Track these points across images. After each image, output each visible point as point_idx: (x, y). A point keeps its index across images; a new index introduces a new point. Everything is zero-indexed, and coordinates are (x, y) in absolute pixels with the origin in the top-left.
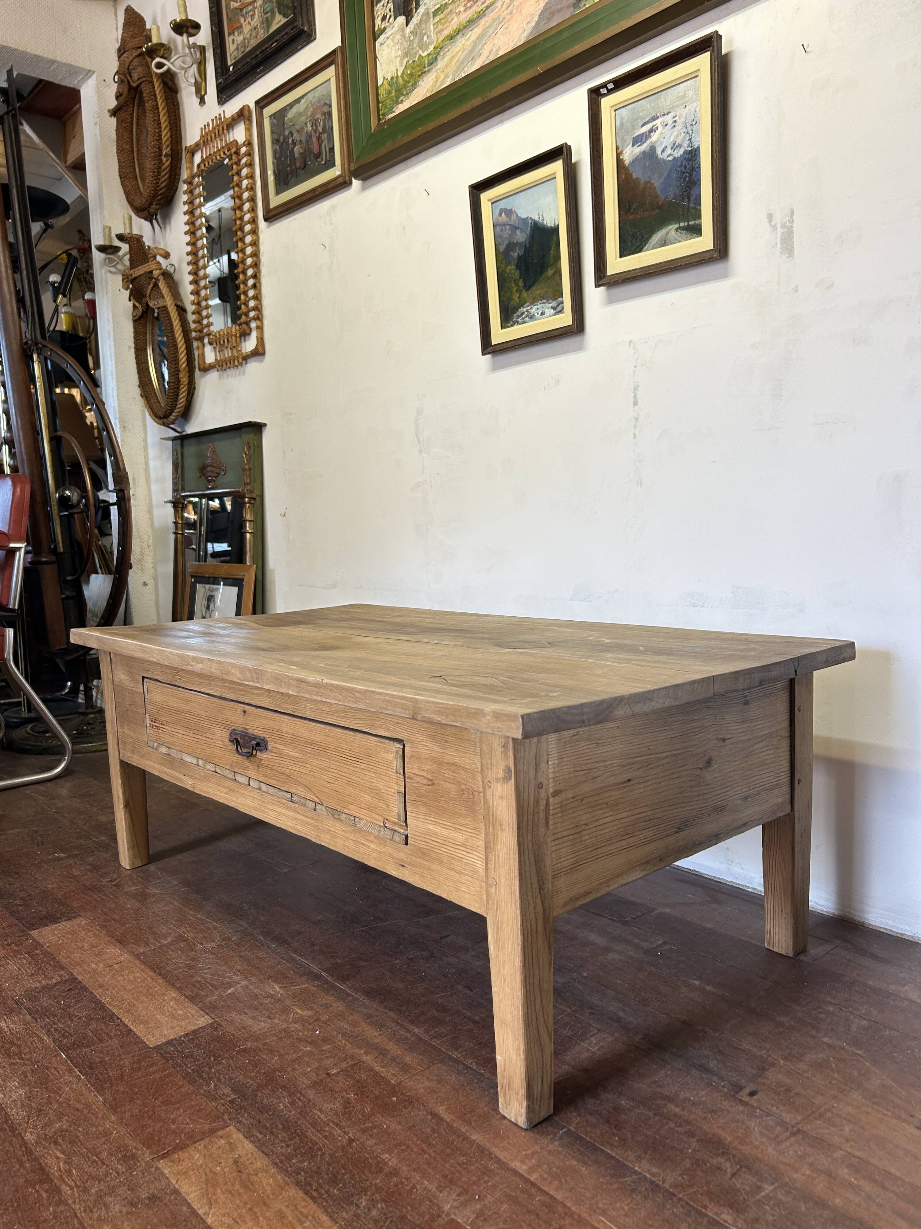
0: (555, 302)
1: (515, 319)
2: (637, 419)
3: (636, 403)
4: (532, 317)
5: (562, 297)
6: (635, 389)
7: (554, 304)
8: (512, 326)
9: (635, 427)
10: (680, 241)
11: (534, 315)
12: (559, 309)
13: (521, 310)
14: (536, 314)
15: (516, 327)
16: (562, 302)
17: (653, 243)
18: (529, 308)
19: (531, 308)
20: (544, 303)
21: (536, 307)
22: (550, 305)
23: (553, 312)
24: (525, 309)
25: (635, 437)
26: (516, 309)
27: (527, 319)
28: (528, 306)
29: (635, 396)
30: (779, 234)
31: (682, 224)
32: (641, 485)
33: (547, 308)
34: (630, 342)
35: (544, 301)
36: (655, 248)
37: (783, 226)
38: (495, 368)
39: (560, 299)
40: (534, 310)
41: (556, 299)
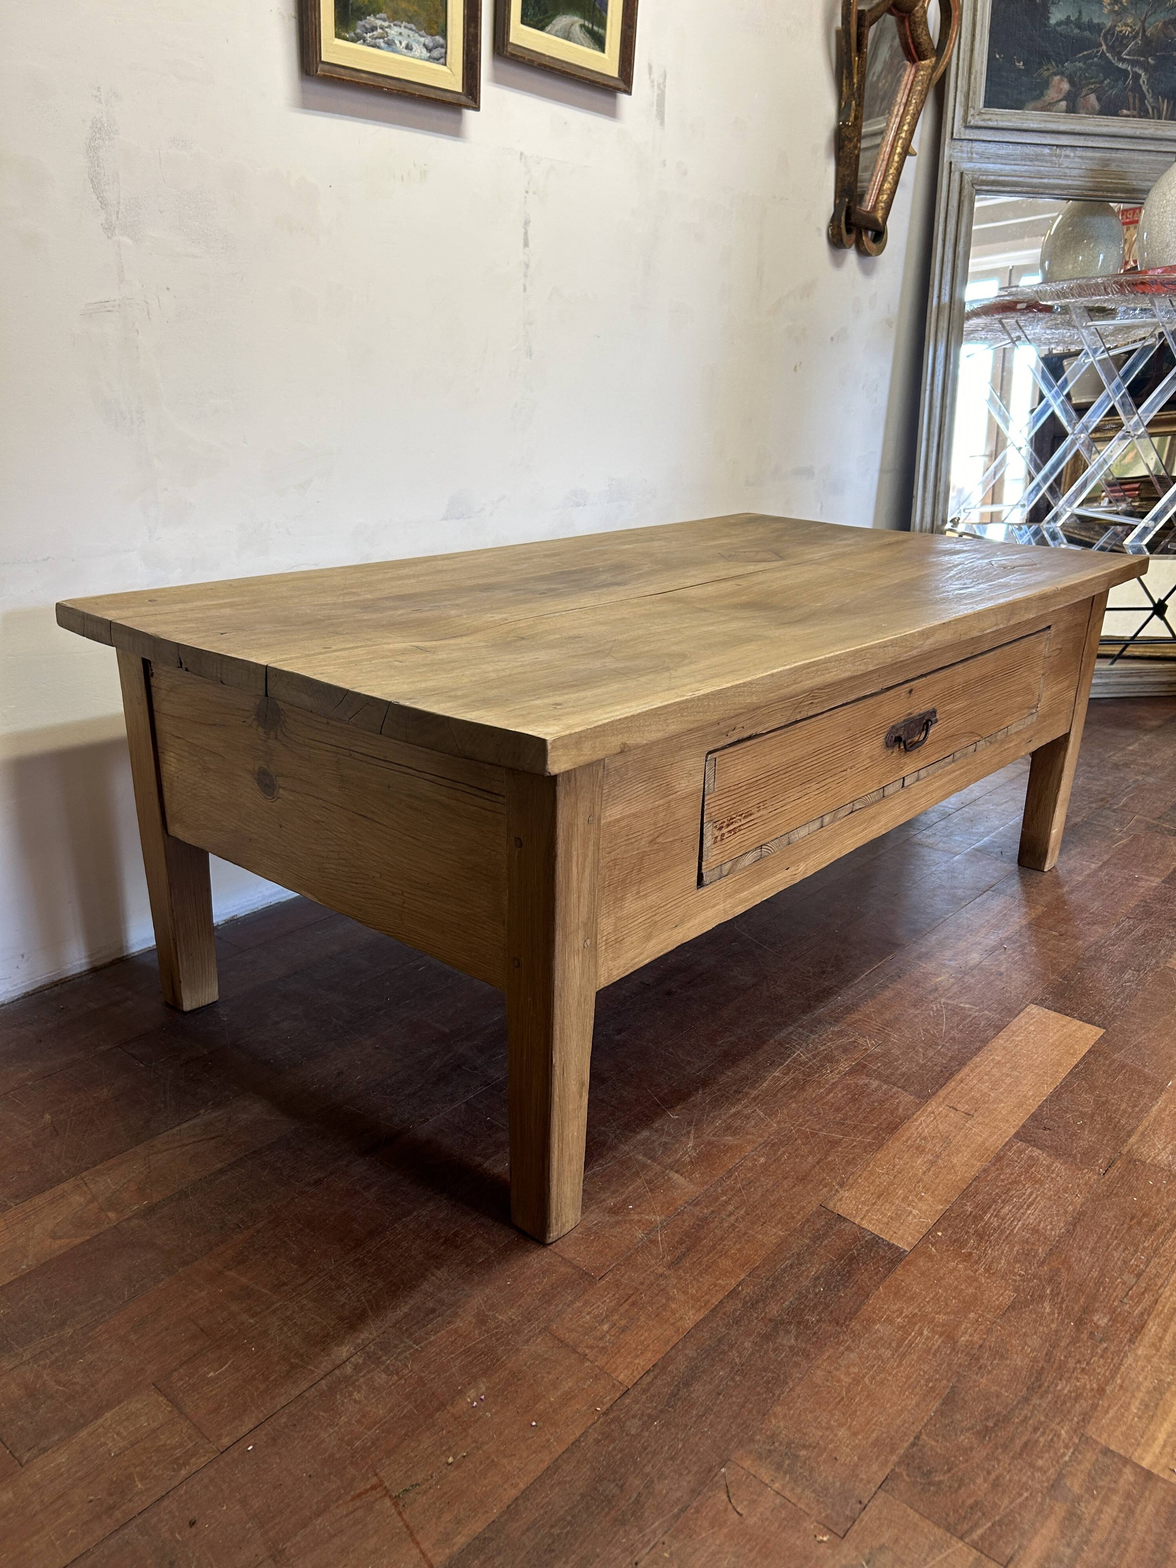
0: (429, 37)
1: (358, 31)
2: (527, 266)
3: (526, 244)
4: (390, 44)
5: (445, 37)
6: (527, 223)
7: (428, 40)
8: (353, 40)
9: (526, 276)
10: (582, 45)
11: (393, 41)
12: (436, 53)
13: (371, 18)
14: (397, 43)
15: (358, 46)
16: (444, 46)
17: (556, 28)
18: (386, 24)
19: (389, 27)
20: (411, 29)
21: (397, 29)
22: (422, 39)
23: (425, 54)
24: (379, 23)
25: (525, 290)
26: (362, 13)
27: (381, 42)
28: (384, 20)
29: (526, 234)
30: (656, 94)
31: (587, 23)
32: (531, 355)
33: (419, 40)
34: (522, 154)
35: (412, 26)
36: (558, 36)
37: (659, 85)
38: (306, 104)
39: (439, 39)
40: (393, 32)
41: (432, 35)
